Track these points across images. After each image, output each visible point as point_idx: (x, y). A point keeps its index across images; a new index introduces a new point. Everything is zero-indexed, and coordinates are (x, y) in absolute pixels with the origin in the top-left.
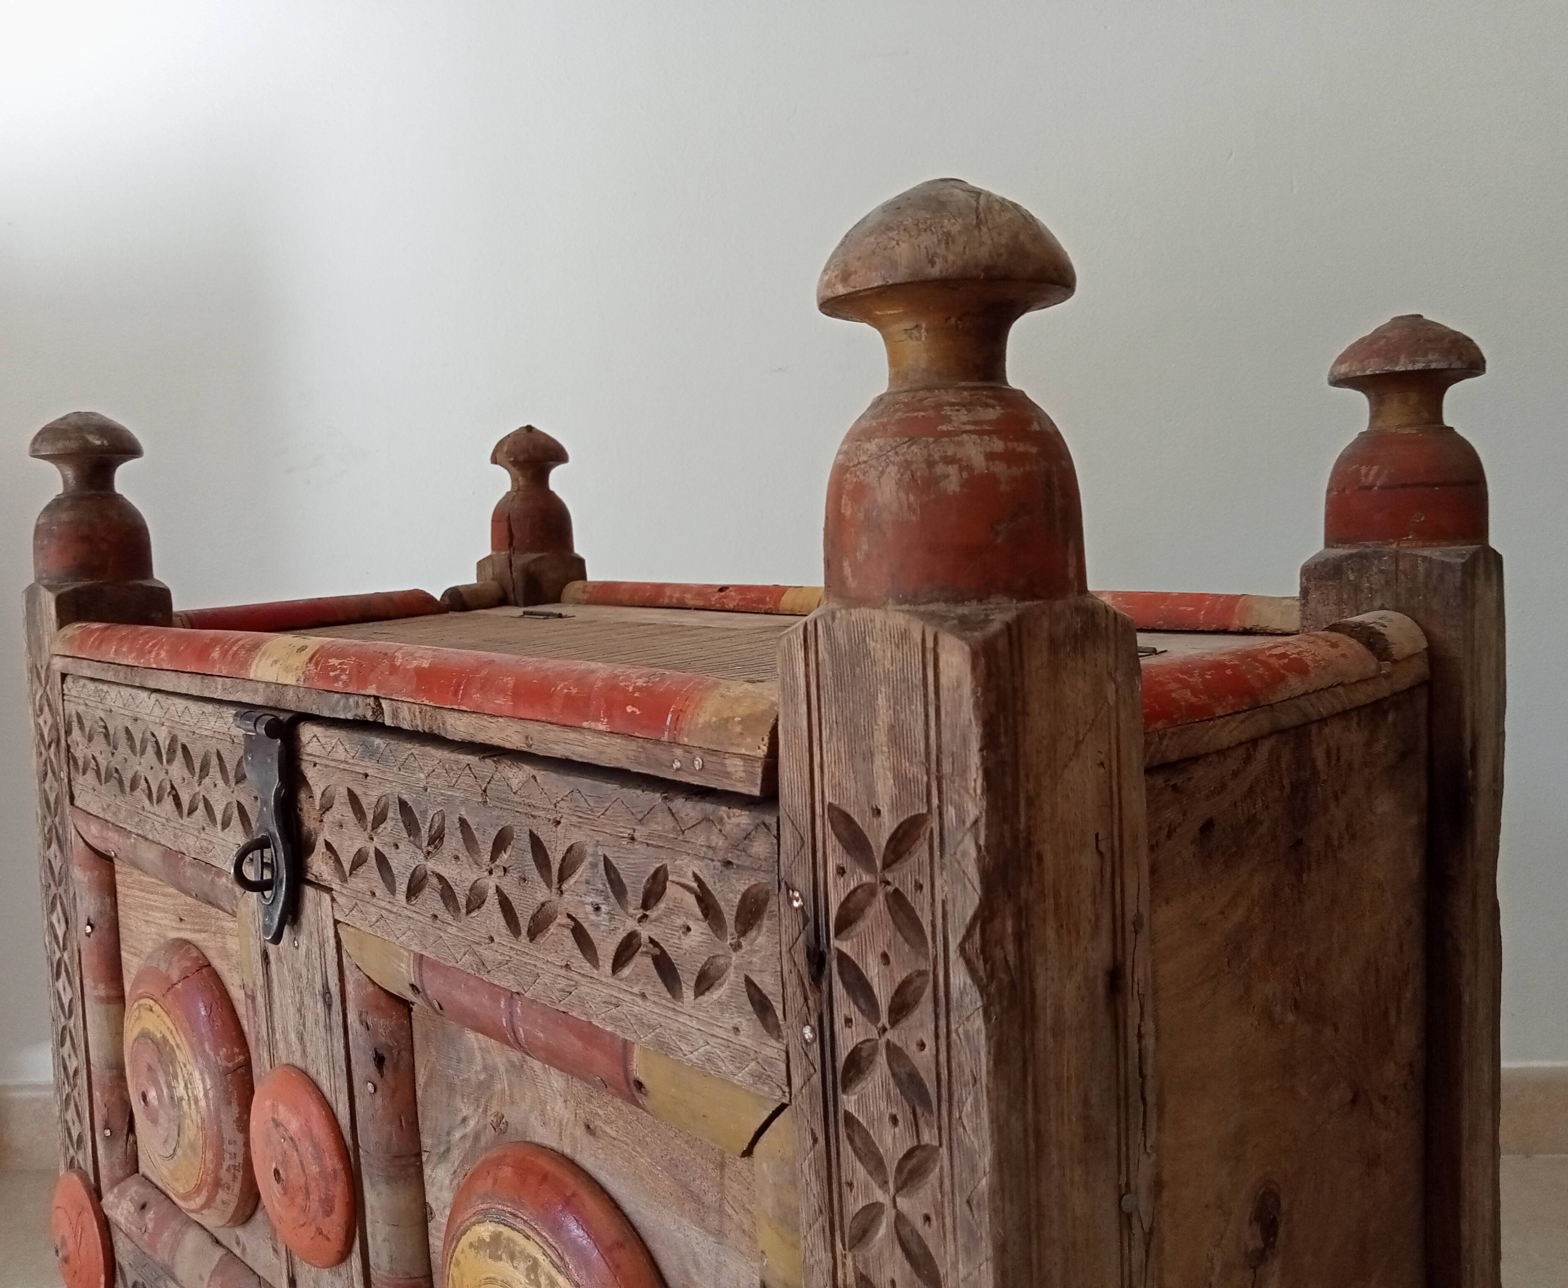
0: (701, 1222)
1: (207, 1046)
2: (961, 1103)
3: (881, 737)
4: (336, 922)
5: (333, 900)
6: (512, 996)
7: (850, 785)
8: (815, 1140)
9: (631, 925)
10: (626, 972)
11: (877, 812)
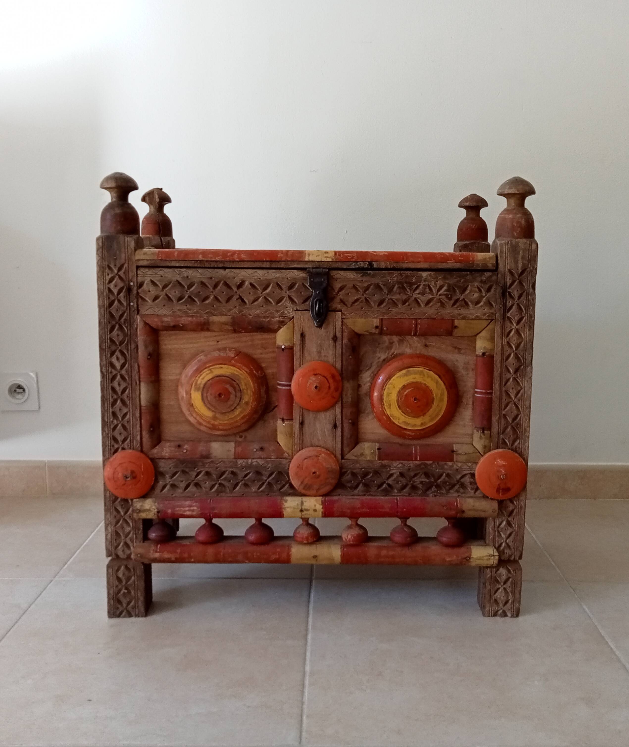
0: (460, 353)
1: (254, 371)
2: (530, 308)
3: (520, 258)
4: (342, 318)
5: (342, 313)
6: (416, 320)
7: (513, 265)
8: (500, 323)
9: (458, 297)
10: (455, 306)
11: (518, 269)
